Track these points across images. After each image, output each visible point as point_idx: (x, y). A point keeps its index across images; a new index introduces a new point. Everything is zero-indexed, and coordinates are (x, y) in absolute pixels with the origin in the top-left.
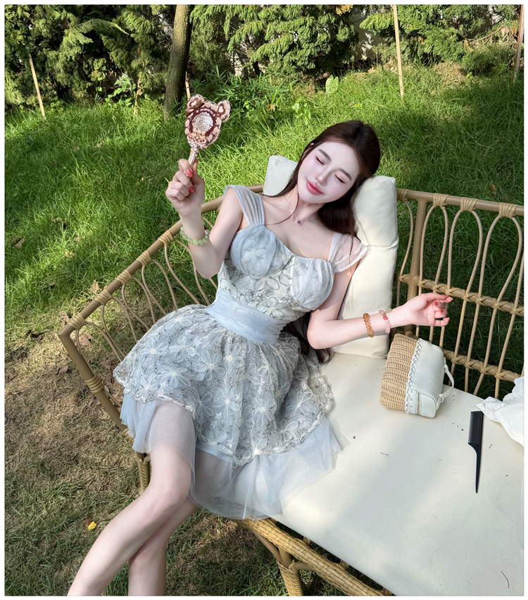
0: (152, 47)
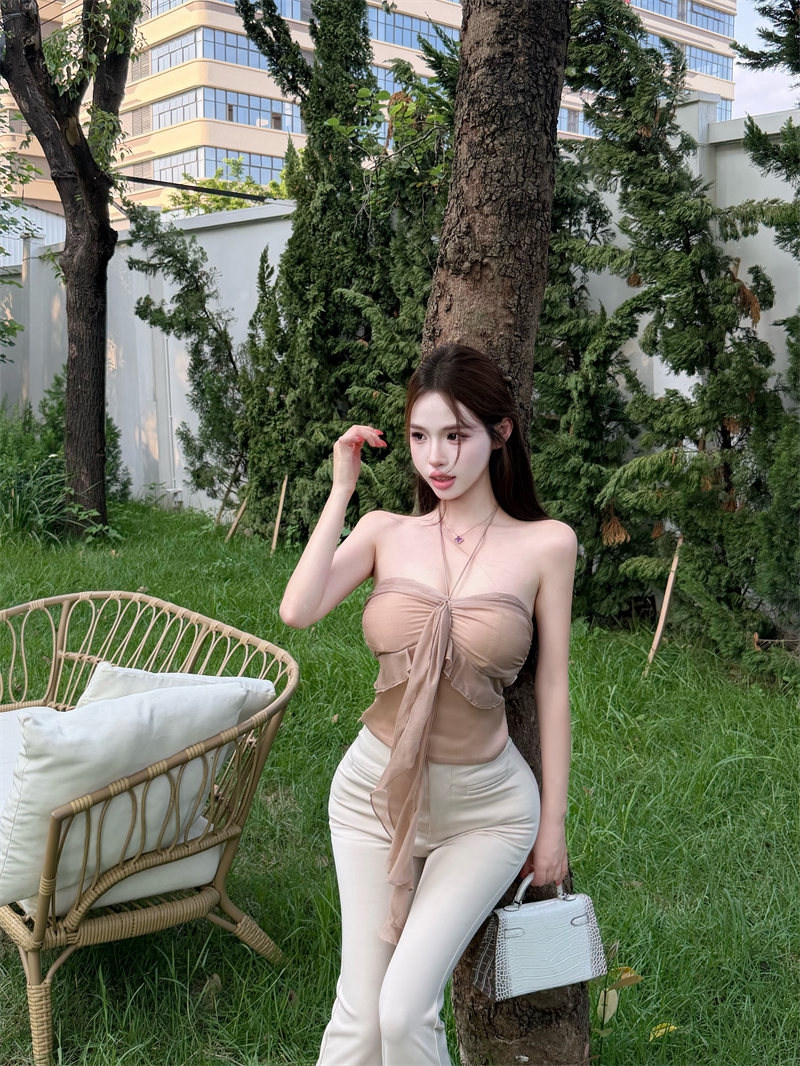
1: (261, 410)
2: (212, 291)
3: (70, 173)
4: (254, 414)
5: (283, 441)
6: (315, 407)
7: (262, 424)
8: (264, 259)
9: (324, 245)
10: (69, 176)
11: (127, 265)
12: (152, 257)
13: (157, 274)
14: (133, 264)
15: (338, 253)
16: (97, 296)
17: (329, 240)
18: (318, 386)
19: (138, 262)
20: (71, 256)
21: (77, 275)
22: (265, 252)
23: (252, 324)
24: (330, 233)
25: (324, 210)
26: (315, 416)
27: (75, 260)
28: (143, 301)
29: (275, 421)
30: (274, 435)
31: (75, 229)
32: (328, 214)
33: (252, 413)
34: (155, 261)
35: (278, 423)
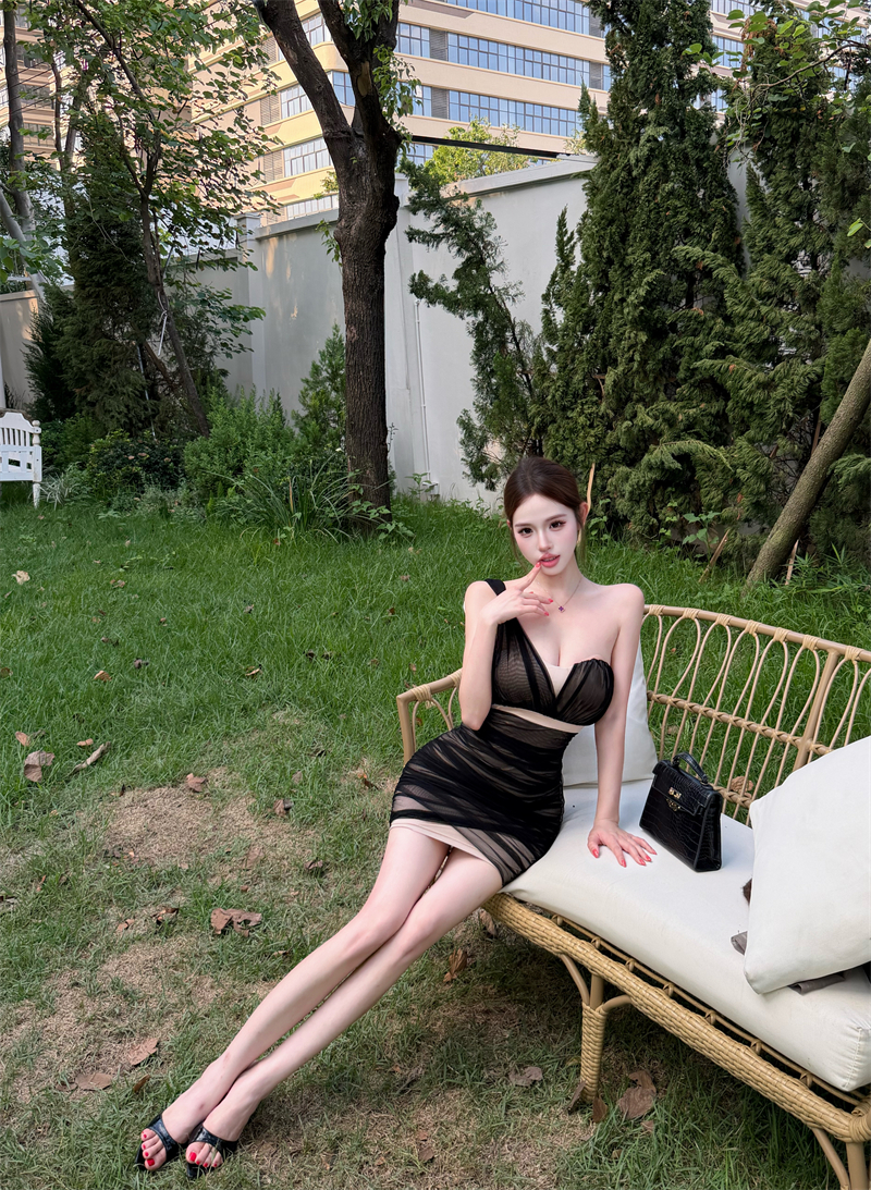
0: (759, 494)
1: (565, 393)
2: (498, 263)
3: (343, 132)
4: (557, 397)
5: (591, 426)
6: (638, 387)
7: (564, 409)
8: (562, 223)
9: (649, 201)
10: (343, 135)
11: (406, 237)
12: (437, 226)
13: (440, 246)
14: (412, 235)
15: (668, 209)
16: (376, 272)
17: (655, 195)
18: (643, 362)
19: (418, 233)
20: (348, 227)
21: (356, 248)
22: (563, 214)
23: (546, 298)
24: (657, 187)
25: (648, 162)
26: (635, 397)
27: (353, 232)
28: (417, 277)
29: (582, 404)
30: (582, 419)
31: (349, 196)
32: (654, 163)
33: (554, 396)
34: (440, 230)
35: (585, 407)
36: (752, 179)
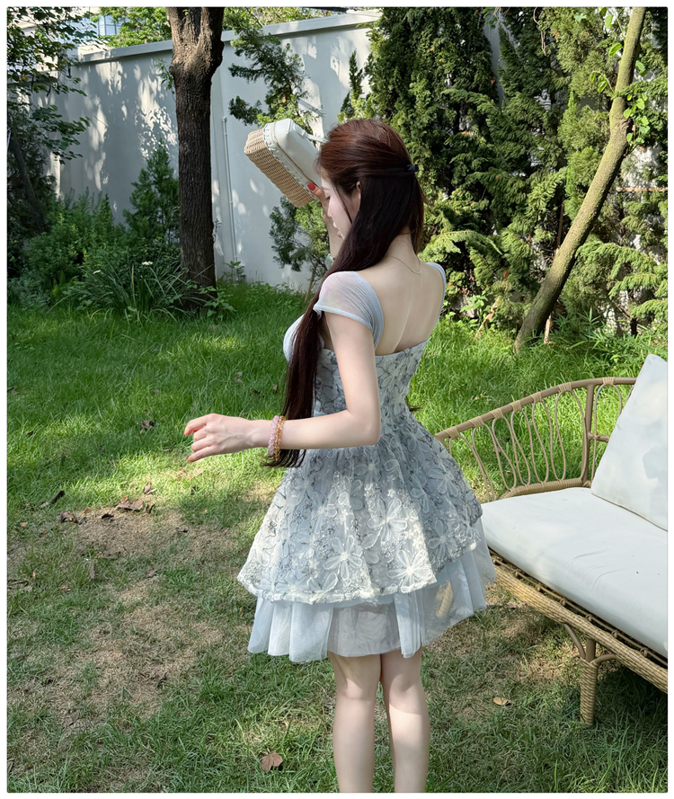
0: (524, 272)
2: (303, 91)
8: (353, 62)
13: (258, 79)
14: (235, 71)
15: (441, 57)
16: (205, 99)
19: (240, 69)
20: (181, 64)
21: (188, 81)
22: (353, 56)
24: (431, 38)
25: (423, 21)
27: (186, 68)
28: (235, 102)
31: (182, 40)
32: (429, 22)
36: (503, 36)
